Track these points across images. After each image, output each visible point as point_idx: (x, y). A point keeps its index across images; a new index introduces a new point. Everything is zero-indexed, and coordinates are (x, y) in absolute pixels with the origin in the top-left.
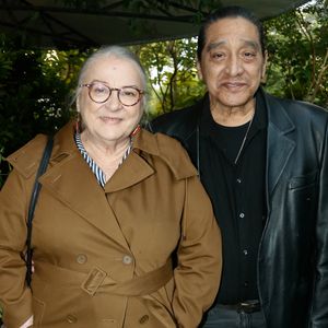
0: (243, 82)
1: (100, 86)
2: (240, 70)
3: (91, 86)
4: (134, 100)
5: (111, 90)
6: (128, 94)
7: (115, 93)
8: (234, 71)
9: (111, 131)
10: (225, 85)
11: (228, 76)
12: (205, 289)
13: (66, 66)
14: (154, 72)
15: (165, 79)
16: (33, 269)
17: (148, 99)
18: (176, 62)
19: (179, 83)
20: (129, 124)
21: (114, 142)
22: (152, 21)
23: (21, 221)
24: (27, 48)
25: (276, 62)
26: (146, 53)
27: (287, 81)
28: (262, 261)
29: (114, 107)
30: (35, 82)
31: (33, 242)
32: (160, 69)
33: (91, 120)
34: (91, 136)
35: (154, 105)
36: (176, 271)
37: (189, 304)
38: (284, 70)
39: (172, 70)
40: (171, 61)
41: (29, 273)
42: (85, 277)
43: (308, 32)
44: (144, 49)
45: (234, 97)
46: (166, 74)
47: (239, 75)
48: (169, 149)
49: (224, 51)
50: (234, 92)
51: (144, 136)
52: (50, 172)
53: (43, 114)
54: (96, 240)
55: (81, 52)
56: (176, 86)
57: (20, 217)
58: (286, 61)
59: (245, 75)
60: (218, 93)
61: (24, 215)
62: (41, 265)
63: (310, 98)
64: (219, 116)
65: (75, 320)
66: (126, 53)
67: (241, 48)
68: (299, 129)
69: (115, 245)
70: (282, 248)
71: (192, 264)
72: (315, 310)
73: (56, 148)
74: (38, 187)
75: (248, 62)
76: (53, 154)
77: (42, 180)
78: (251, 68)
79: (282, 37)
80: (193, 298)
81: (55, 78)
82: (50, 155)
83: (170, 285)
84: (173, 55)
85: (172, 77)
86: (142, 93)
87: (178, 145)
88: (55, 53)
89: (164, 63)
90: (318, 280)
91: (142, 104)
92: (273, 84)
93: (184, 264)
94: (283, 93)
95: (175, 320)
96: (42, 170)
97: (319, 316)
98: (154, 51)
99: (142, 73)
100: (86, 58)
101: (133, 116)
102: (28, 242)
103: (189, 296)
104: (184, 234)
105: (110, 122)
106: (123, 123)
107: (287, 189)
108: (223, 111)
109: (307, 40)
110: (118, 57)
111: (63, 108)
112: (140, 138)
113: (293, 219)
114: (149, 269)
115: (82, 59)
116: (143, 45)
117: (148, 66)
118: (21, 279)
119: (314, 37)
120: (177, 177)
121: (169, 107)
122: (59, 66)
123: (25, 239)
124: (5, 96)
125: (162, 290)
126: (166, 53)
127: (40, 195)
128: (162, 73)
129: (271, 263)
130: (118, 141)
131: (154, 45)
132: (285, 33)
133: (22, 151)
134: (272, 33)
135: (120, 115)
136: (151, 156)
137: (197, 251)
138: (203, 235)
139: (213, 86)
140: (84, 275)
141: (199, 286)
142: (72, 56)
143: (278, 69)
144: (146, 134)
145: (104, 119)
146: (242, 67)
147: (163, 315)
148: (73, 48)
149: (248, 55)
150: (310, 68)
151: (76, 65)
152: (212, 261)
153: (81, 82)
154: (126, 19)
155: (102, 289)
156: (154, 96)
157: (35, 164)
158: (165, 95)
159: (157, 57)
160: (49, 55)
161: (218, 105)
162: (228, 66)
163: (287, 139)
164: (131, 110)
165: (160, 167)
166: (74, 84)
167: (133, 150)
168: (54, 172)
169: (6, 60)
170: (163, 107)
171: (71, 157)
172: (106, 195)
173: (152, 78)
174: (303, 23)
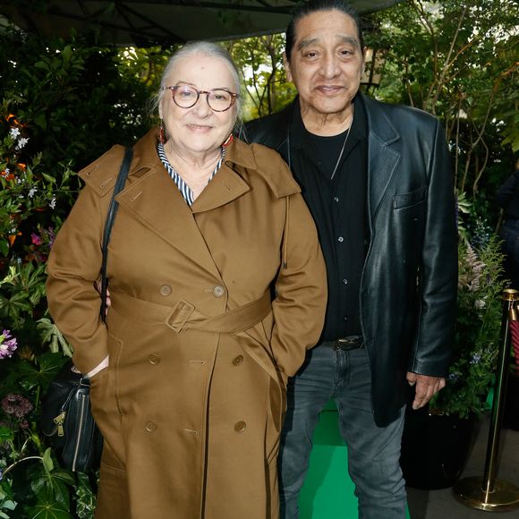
0: (340, 84)
1: (186, 89)
2: (337, 71)
3: (176, 88)
4: (226, 104)
5: (199, 93)
6: (219, 97)
7: (203, 96)
8: (330, 73)
9: (199, 141)
10: (320, 88)
11: (323, 78)
12: (310, 325)
13: (147, 66)
14: (248, 72)
15: (261, 80)
16: (109, 302)
17: (243, 104)
18: (275, 59)
19: (277, 84)
20: (220, 132)
21: (202, 154)
22: (245, 13)
23: (96, 247)
24: (101, 45)
25: (391, 60)
26: (240, 51)
27: (405, 81)
28: (365, 291)
29: (203, 112)
30: (111, 85)
31: (109, 271)
32: (255, 68)
33: (176, 128)
34: (175, 147)
35: (248, 111)
36: (274, 303)
37: (290, 343)
38: (400, 69)
39: (270, 70)
40: (268, 58)
41: (104, 306)
42: (170, 310)
43: (429, 24)
44: (237, 45)
45: (331, 103)
46: (262, 74)
47: (335, 77)
48: (267, 162)
49: (318, 49)
50: (331, 97)
51: (238, 147)
52: (128, 189)
53: (119, 121)
54: (183, 269)
55: (163, 49)
56: (274, 88)
57: (94, 241)
58: (403, 58)
59: (342, 77)
60: (311, 98)
61: (98, 239)
62: (118, 297)
63: (430, 101)
64: (312, 125)
65: (158, 361)
66: (216, 50)
67: (338, 45)
68: (404, 138)
69: (204, 274)
70: (387, 277)
71: (295, 296)
72: (421, 346)
73: (135, 161)
74: (115, 206)
75: (346, 61)
76: (131, 168)
77: (119, 198)
78: (350, 68)
79: (397, 31)
80: (295, 335)
81: (134, 80)
82: (128, 170)
83: (268, 320)
84: (271, 51)
85: (270, 78)
86: (235, 96)
87: (278, 157)
88: (133, 50)
89: (260, 61)
90: (425, 311)
91: (235, 109)
92: (387, 85)
93: (285, 296)
94: (399, 95)
95: (275, 362)
96: (120, 187)
97: (424, 353)
98: (248, 48)
99: (234, 73)
100: (170, 56)
101: (225, 123)
102: (103, 271)
103: (289, 333)
104: (285, 260)
105: (198, 130)
106: (213, 131)
107: (392, 208)
108: (317, 118)
109: (427, 33)
110: (206, 54)
111: (144, 115)
112: (234, 148)
113: (398, 243)
114: (243, 302)
115: (165, 58)
116: (236, 40)
117: (242, 64)
118: (95, 313)
119: (435, 29)
120: (276, 194)
121: (267, 113)
122: (138, 66)
123: (99, 266)
124: (76, 100)
125: (259, 327)
126: (262, 50)
127: (118, 216)
128: (258, 72)
129: (374, 294)
130: (207, 153)
131: (248, 40)
132: (402, 26)
133: (96, 165)
134: (386, 26)
135: (209, 122)
136: (246, 169)
137: (300, 281)
138: (308, 262)
139: (306, 89)
140: (169, 308)
141: (302, 322)
142: (153, 54)
143: (394, 67)
144: (240, 144)
145: (191, 127)
146: (339, 67)
147: (261, 356)
148: (154, 45)
149: (345, 53)
150: (431, 66)
151: (157, 64)
152: (318, 292)
153: (163, 84)
154: (216, 11)
155: (190, 326)
156: (249, 100)
157: (111, 181)
158: (261, 99)
159: (252, 55)
160: (126, 53)
161: (311, 111)
162: (323, 67)
163: (390, 150)
164: (222, 116)
165: (257, 183)
166: (156, 87)
167: (225, 163)
168: (133, 189)
169: (77, 58)
170: (259, 113)
171: (153, 171)
172: (194, 214)
173: (247, 79)
174: (422, 13)
